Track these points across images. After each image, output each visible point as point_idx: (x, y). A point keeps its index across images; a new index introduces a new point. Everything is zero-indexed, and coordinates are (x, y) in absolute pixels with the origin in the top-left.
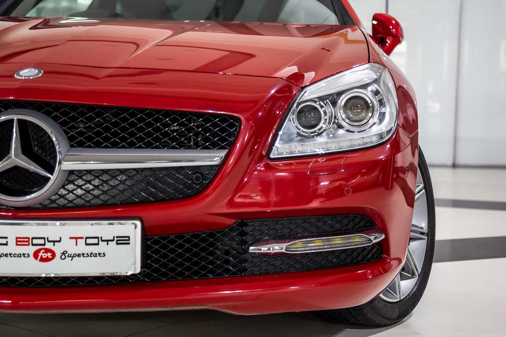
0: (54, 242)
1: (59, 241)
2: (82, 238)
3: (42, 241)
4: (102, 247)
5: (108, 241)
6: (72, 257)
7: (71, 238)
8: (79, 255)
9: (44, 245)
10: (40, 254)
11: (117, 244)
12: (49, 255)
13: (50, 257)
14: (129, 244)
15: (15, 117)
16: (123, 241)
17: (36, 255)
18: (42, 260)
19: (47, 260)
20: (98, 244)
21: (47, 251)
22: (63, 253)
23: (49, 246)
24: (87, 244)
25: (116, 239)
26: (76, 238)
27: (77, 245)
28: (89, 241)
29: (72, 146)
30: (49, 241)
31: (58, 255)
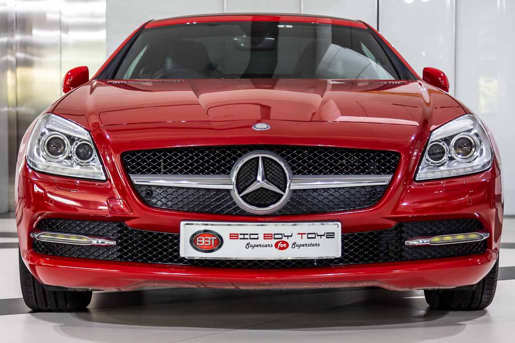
0: (288, 236)
1: (291, 236)
2: (305, 234)
3: (280, 236)
4: (318, 240)
5: (321, 236)
6: (299, 246)
7: (298, 234)
8: (303, 245)
9: (282, 238)
10: (279, 245)
11: (327, 238)
12: (285, 245)
13: (285, 247)
14: (334, 237)
15: (260, 156)
16: (330, 235)
17: (276, 245)
18: (281, 249)
19: (284, 248)
20: (315, 238)
21: (284, 242)
22: (294, 244)
23: (285, 239)
24: (308, 238)
25: (326, 234)
26: (302, 234)
27: (302, 238)
28: (309, 236)
29: (294, 174)
30: (285, 236)
31: (290, 245)
